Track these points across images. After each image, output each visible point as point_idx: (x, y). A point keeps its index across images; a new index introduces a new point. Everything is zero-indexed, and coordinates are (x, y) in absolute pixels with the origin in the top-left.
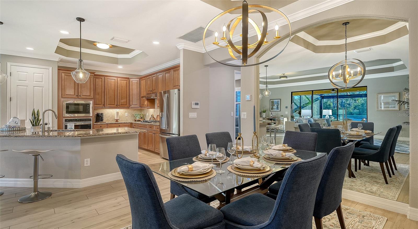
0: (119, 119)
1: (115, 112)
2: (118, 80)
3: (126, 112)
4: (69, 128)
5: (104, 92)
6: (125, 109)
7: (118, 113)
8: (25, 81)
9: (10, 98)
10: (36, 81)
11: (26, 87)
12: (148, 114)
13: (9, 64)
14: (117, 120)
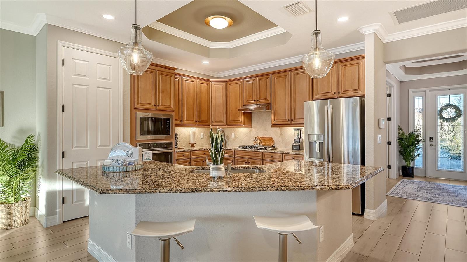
0: (195, 143)
1: (191, 132)
2: (198, 83)
3: (201, 132)
4: (146, 159)
5: (182, 101)
6: (200, 128)
7: (194, 133)
8: (85, 76)
9: (63, 106)
10: (100, 78)
11: (86, 87)
12: (234, 135)
13: (60, 43)
14: (193, 145)
